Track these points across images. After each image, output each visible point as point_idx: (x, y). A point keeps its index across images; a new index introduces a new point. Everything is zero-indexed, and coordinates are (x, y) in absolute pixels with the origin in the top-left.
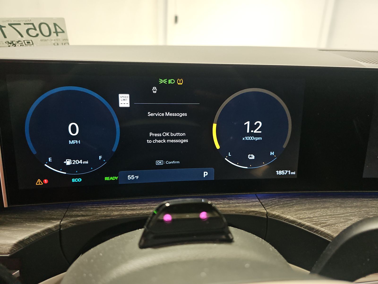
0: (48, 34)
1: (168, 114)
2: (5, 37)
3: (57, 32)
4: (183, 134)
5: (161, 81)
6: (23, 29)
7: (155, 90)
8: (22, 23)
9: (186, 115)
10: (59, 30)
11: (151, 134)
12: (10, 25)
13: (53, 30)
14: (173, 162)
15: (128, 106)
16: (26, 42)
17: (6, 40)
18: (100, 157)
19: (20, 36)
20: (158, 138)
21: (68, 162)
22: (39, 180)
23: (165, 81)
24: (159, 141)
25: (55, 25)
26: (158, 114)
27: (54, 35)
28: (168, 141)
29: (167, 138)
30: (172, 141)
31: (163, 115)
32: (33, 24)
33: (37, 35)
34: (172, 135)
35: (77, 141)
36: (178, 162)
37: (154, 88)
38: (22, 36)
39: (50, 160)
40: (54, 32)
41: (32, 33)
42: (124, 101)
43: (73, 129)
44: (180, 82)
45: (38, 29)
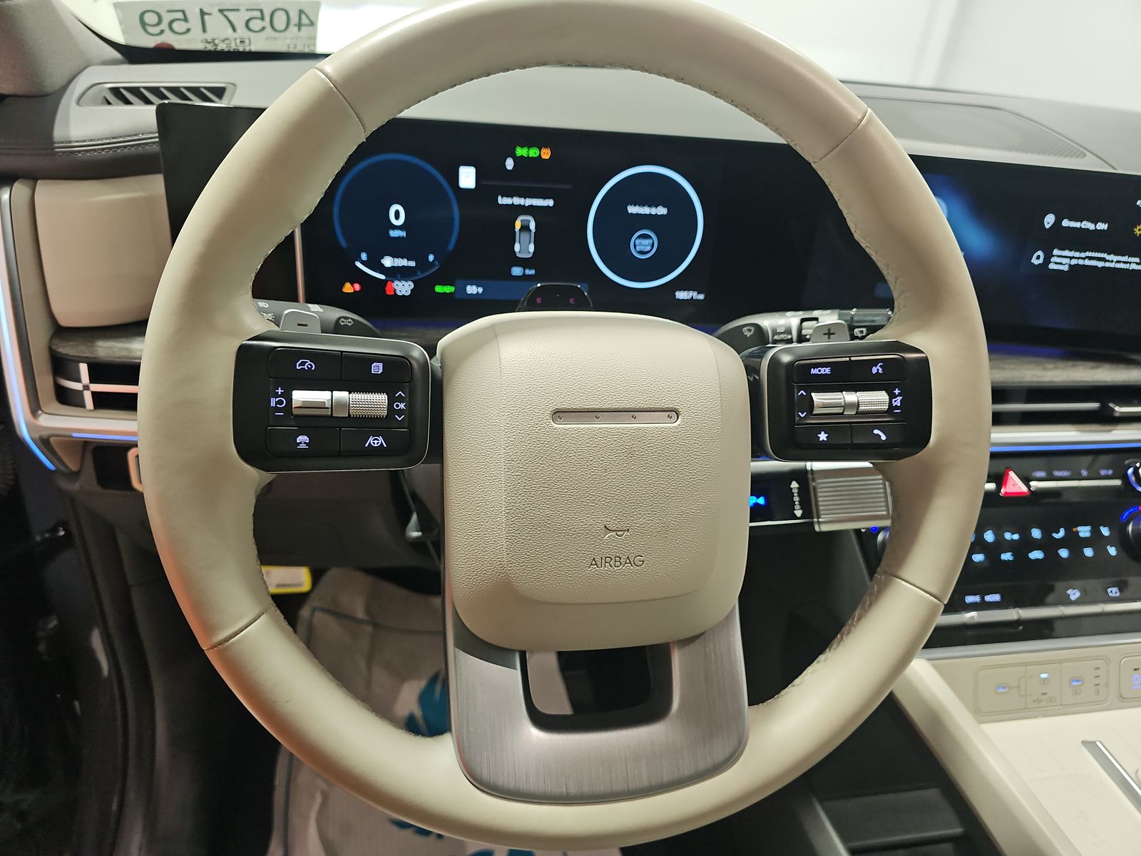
0: (283, 27)
2: (204, 30)
3: (300, 25)
5: (520, 152)
6: (240, 18)
7: (510, 164)
8: (243, 9)
10: (305, 20)
12: (221, 11)
13: (294, 19)
15: (477, 185)
16: (238, 41)
17: (204, 36)
19: (230, 31)
21: (388, 262)
23: (525, 152)
25: (301, 12)
27: (293, 29)
32: (261, 11)
33: (263, 29)
35: (400, 233)
37: (509, 161)
38: (234, 30)
40: (295, 25)
41: (256, 25)
42: (467, 177)
43: (397, 214)
44: (546, 154)
45: (267, 18)
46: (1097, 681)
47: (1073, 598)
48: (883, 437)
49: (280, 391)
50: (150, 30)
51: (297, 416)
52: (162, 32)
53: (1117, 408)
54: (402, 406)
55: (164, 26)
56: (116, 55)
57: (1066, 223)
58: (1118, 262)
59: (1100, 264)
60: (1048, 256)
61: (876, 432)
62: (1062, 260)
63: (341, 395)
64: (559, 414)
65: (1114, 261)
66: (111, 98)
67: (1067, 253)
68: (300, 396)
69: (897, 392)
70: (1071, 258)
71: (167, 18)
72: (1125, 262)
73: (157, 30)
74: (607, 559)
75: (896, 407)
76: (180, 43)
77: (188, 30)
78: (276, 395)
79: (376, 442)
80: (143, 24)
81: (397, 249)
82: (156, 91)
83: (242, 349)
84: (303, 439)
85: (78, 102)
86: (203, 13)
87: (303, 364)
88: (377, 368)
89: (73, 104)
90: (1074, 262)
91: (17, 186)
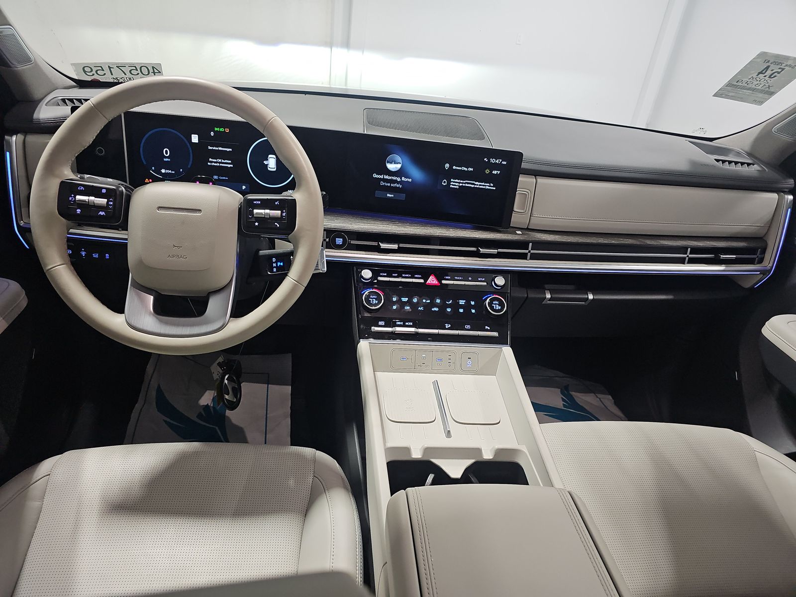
0: (147, 73)
1: (220, 149)
2: (112, 74)
3: (154, 73)
4: (230, 162)
5: (216, 129)
6: (127, 70)
7: (212, 134)
8: (127, 66)
9: (231, 150)
10: (156, 71)
11: (210, 160)
12: (118, 67)
13: (151, 70)
14: (224, 178)
15: (197, 142)
16: (128, 78)
17: (112, 76)
18: (181, 170)
19: (123, 74)
20: (215, 162)
21: (163, 171)
22: (147, 180)
23: (218, 129)
24: (215, 164)
25: (153, 68)
26: (214, 148)
27: (151, 74)
28: (221, 165)
29: (220, 163)
30: (223, 165)
31: (217, 149)
32: (135, 67)
33: (138, 74)
34: (223, 161)
35: (168, 160)
36: (227, 178)
37: (212, 133)
38: (125, 74)
39: (153, 168)
40: (152, 72)
41: (134, 72)
42: (195, 139)
43: (166, 152)
44: (227, 130)
45: (139, 70)
46: (450, 361)
47: (447, 327)
48: (278, 226)
49: (73, 195)
50: (88, 73)
51: (78, 204)
52: (93, 75)
53: (481, 250)
54: (112, 203)
55: (94, 72)
56: (74, 84)
57: (454, 167)
58: (480, 185)
59: (473, 186)
60: (449, 182)
61: (276, 224)
62: (455, 184)
63: (92, 198)
64: (160, 208)
65: (478, 185)
66: (61, 103)
67: (457, 181)
68: (78, 197)
69: (284, 211)
70: (459, 183)
71: (94, 69)
72: (483, 186)
73: (91, 74)
74: (173, 256)
75: (284, 216)
76: (102, 79)
77: (105, 74)
78: (72, 197)
79: (102, 213)
80: (85, 72)
81: (167, 166)
82: (71, 100)
83: (62, 182)
84: (79, 211)
85: (46, 105)
86: (110, 68)
87: (80, 188)
88: (104, 191)
89: (44, 105)
90: (461, 185)
91: (19, 135)
